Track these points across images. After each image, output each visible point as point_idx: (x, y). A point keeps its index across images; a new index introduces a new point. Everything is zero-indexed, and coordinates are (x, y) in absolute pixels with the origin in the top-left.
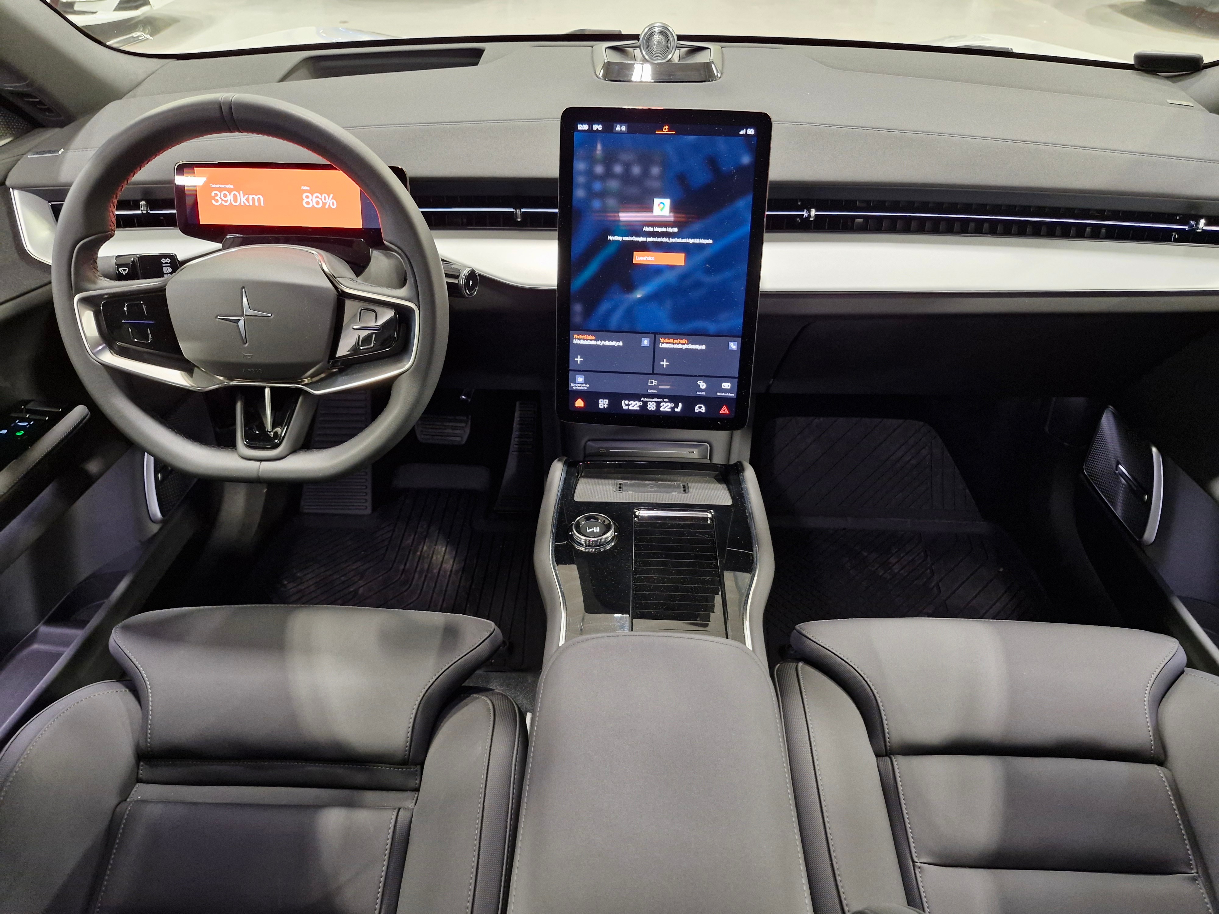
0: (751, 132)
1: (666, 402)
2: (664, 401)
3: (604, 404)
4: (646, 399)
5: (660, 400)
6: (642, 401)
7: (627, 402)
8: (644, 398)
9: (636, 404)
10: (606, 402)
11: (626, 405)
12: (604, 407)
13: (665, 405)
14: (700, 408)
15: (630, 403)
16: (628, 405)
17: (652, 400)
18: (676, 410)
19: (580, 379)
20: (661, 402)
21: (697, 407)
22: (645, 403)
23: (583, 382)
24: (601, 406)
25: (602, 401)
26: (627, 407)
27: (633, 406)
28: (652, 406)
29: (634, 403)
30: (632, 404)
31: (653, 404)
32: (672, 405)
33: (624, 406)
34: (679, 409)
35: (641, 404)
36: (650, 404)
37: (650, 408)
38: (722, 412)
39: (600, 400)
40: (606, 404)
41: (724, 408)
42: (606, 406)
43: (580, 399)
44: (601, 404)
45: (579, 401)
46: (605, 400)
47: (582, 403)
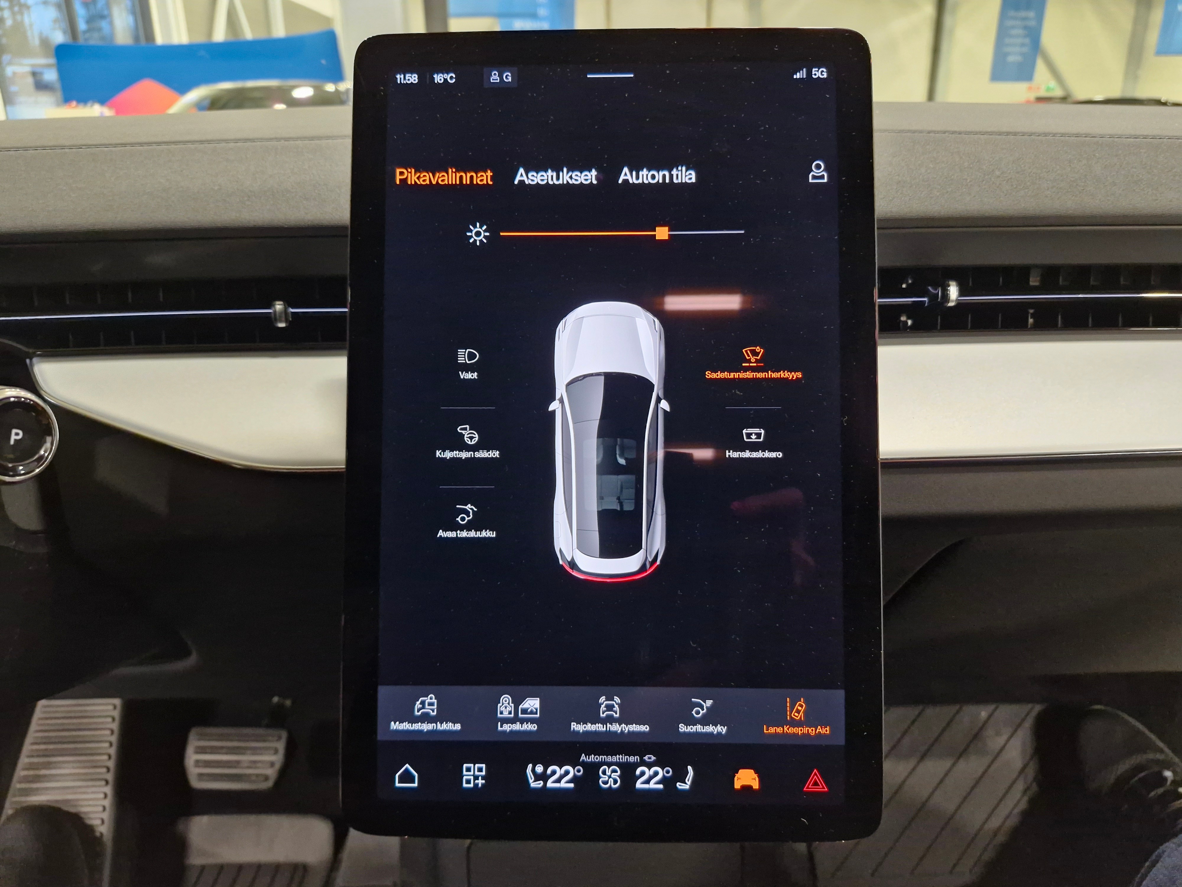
1: (649, 766)
2: (643, 763)
3: (476, 778)
4: (592, 758)
5: (632, 759)
6: (584, 764)
7: (539, 769)
8: (588, 754)
9: (567, 773)
10: (480, 770)
11: (538, 777)
12: (476, 785)
13: (648, 773)
14: (746, 778)
15: (549, 771)
16: (543, 777)
17: (609, 759)
18: (680, 786)
20: (636, 765)
21: (737, 777)
22: (592, 770)
24: (468, 782)
25: (468, 770)
26: (540, 784)
27: (558, 781)
28: (610, 777)
29: (560, 772)
30: (554, 773)
31: (614, 771)
32: (668, 772)
33: (531, 779)
34: (686, 784)
35: (579, 771)
36: (604, 773)
37: (606, 783)
38: (809, 787)
39: (465, 766)
40: (480, 778)
41: (815, 775)
42: (480, 782)
43: (407, 765)
44: (467, 776)
45: (407, 769)
46: (477, 765)
47: (414, 777)
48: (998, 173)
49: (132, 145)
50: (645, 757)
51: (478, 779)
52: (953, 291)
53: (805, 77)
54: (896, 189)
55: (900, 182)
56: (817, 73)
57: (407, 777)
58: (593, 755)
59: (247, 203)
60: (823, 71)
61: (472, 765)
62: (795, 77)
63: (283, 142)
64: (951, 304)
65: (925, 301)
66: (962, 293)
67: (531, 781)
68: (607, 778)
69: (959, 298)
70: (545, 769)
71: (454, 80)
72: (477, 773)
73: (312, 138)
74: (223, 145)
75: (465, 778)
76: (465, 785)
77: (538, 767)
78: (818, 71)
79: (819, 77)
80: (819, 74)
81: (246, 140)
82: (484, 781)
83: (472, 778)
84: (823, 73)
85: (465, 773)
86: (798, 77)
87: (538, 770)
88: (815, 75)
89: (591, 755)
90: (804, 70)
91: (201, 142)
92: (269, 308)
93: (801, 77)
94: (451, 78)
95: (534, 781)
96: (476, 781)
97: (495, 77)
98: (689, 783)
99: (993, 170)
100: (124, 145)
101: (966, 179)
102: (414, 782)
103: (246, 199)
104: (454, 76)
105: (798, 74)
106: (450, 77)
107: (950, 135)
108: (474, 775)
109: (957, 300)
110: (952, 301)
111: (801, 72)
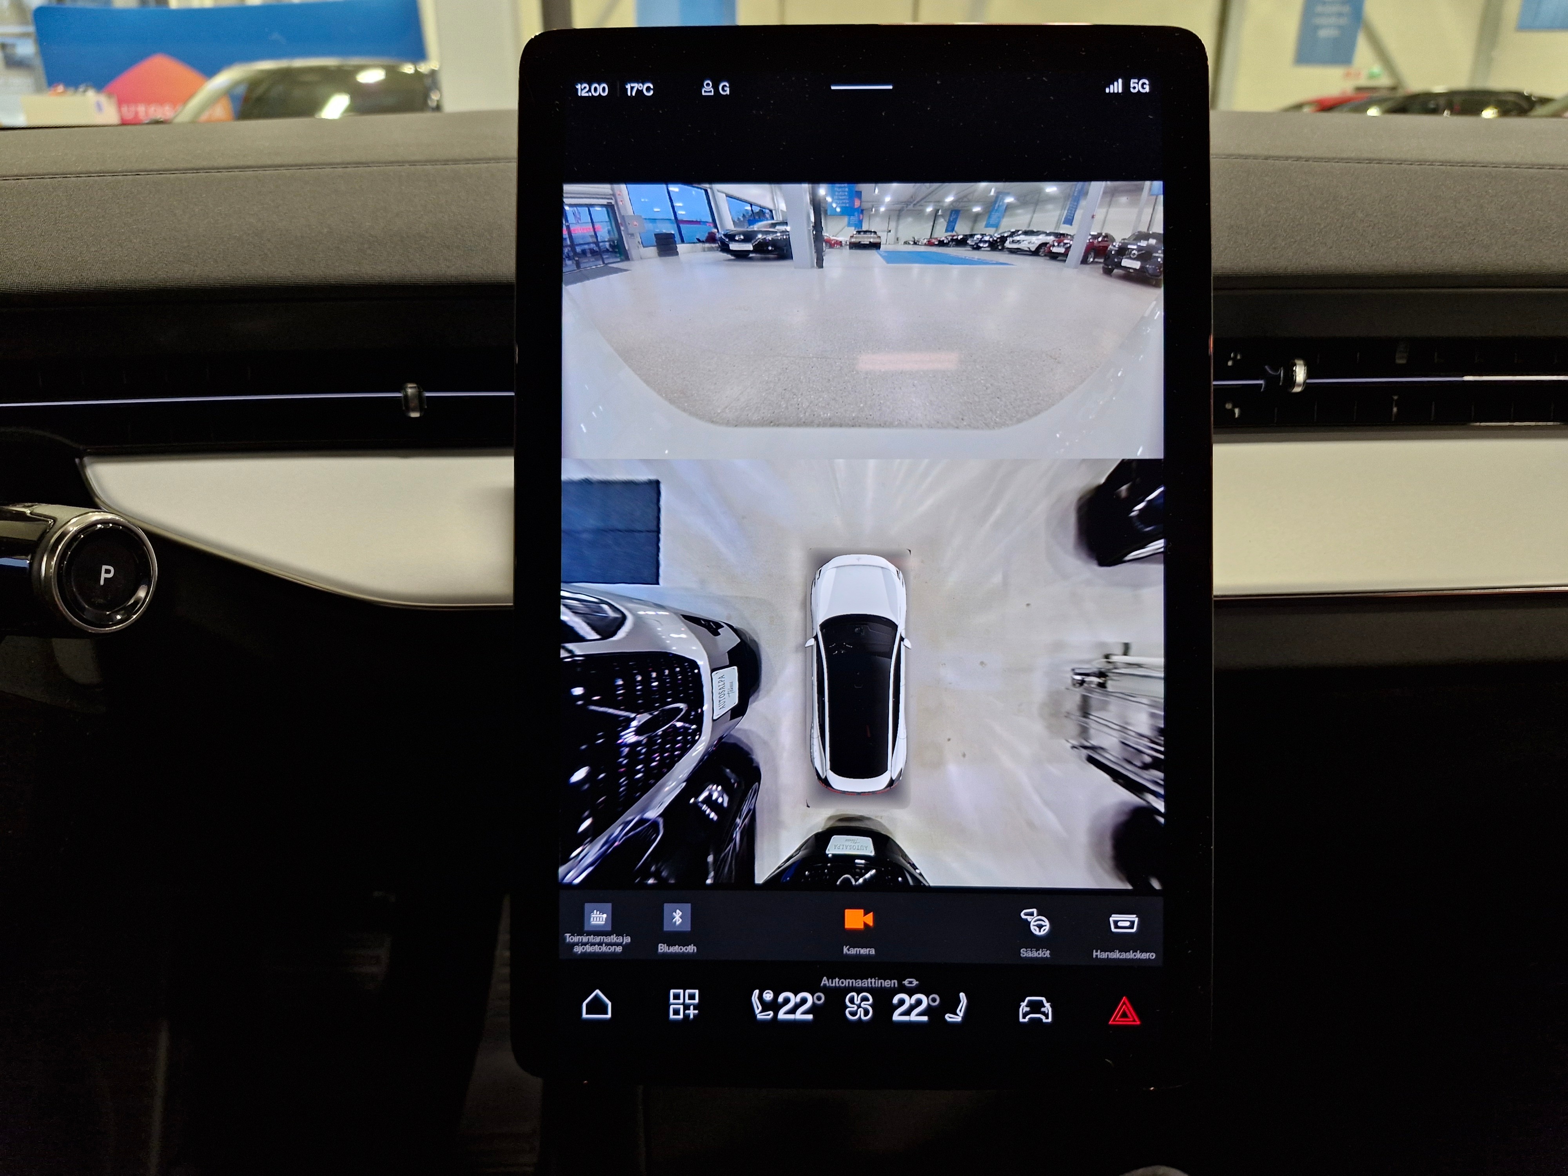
0: (1141, 86)
1: (911, 992)
2: (902, 989)
3: (687, 1007)
4: (836, 982)
5: (887, 984)
6: (826, 990)
7: (768, 996)
8: (831, 977)
9: (804, 1001)
10: (692, 997)
11: (766, 1006)
12: (686, 1017)
13: (909, 1001)
14: (1036, 1007)
15: (781, 999)
16: (774, 1006)
17: (859, 983)
18: (949, 1017)
19: (598, 918)
20: (893, 992)
21: (1024, 1007)
22: (836, 998)
23: (609, 928)
24: (676, 1012)
25: (677, 997)
26: (769, 1015)
27: (793, 1011)
28: (859, 1006)
29: (794, 999)
30: (787, 1001)
31: (865, 999)
32: (934, 1000)
33: (758, 1008)
34: (957, 1015)
35: (819, 998)
36: (852, 1001)
37: (853, 1014)
38: (1116, 1019)
39: (672, 992)
40: (692, 1007)
41: (1124, 1005)
42: (692, 1012)
43: (598, 991)
44: (675, 1005)
45: (596, 996)
46: (687, 991)
47: (606, 1006)
48: (1360, 215)
49: (207, 170)
50: (905, 981)
51: (689, 1009)
52: (1300, 373)
53: (1120, 91)
54: (1228, 236)
55: (1232, 227)
56: (1136, 85)
57: (597, 1006)
58: (837, 978)
59: (369, 252)
60: (1144, 84)
61: (681, 991)
62: (1107, 91)
63: (407, 166)
64: (1297, 389)
65: (1262, 384)
66: (1310, 375)
67: (757, 1011)
68: (856, 1007)
69: (1309, 381)
70: (776, 996)
71: (652, 93)
72: (687, 1001)
73: (446, 162)
74: (328, 170)
75: (672, 1007)
76: (672, 1016)
77: (766, 993)
78: (1138, 83)
79: (1139, 91)
80: (1139, 88)
81: (358, 164)
82: (696, 1012)
83: (681, 1007)
84: (1145, 86)
85: (672, 1000)
86: (1112, 91)
87: (766, 997)
88: (1134, 88)
89: (835, 979)
90: (1120, 81)
91: (300, 166)
92: (398, 391)
93: (1116, 91)
94: (648, 89)
95: (761, 1012)
96: (687, 1012)
97: (707, 89)
98: (961, 1014)
99: (1354, 213)
100: (197, 170)
101: (1319, 224)
102: (606, 1013)
103: (366, 246)
104: (652, 87)
105: (1111, 86)
106: (646, 88)
107: (1295, 162)
108: (683, 1004)
109: (1304, 382)
110: (1299, 385)
111: (1116, 83)
